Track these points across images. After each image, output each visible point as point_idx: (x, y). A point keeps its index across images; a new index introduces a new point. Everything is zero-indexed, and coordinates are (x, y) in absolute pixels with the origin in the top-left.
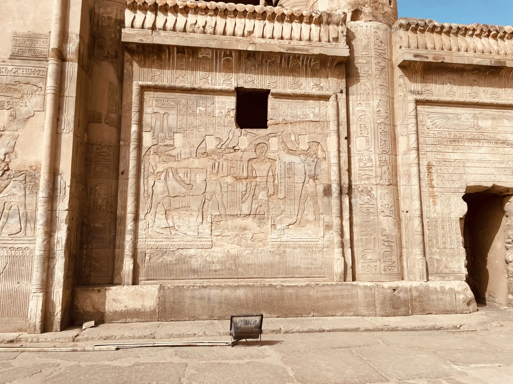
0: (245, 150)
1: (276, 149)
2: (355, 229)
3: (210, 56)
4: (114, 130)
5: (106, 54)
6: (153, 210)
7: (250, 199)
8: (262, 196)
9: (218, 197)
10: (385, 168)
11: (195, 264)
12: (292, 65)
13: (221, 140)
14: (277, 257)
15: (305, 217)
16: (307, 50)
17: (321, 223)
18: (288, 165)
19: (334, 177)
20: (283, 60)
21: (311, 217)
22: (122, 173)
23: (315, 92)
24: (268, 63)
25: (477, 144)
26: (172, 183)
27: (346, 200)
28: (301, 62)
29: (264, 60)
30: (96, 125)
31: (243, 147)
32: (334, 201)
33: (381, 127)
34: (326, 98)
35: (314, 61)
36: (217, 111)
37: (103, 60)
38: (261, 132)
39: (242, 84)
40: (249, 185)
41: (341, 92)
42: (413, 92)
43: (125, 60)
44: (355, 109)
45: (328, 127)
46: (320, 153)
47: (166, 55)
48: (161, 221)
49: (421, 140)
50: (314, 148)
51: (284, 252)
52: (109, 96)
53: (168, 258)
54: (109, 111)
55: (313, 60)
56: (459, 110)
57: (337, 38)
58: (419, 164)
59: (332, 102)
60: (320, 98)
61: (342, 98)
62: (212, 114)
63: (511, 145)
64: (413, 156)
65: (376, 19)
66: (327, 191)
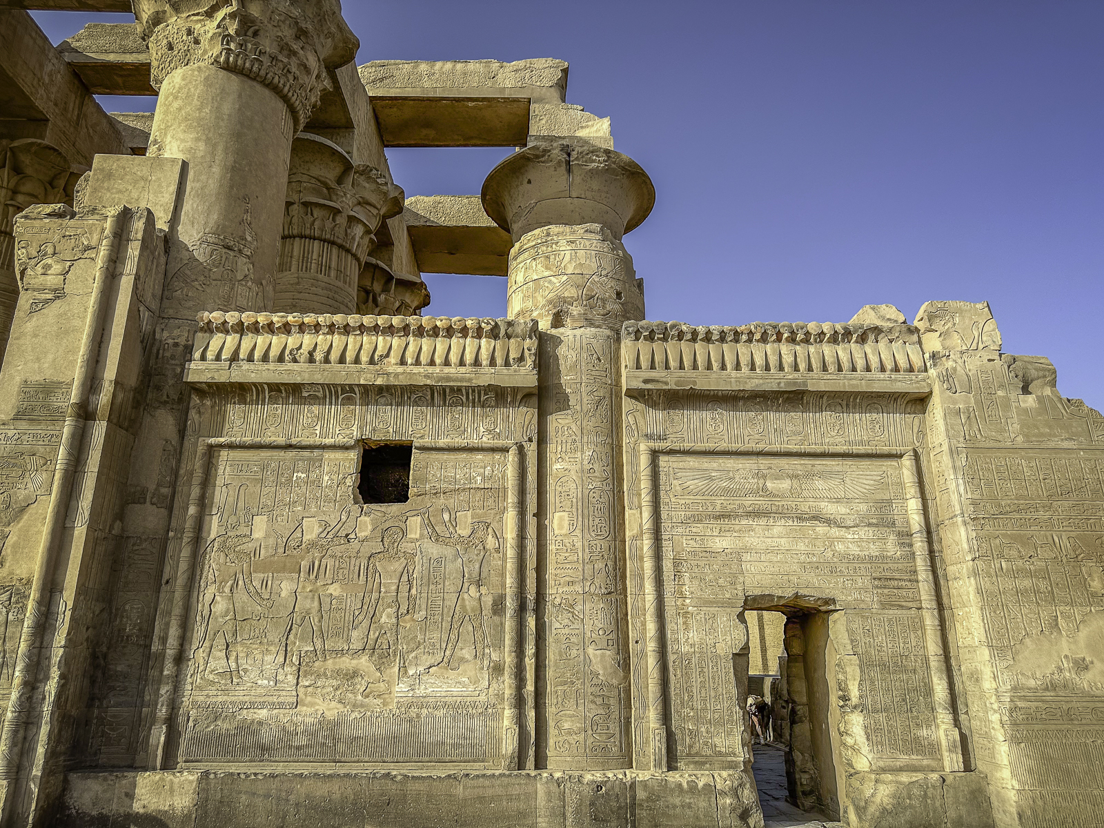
0: (366, 539)
1: (418, 536)
2: (550, 674)
3: (320, 394)
4: (164, 512)
5: (165, 398)
6: (207, 644)
7: (365, 624)
8: (386, 618)
9: (315, 620)
10: (600, 565)
11: (266, 736)
12: (451, 402)
13: (327, 525)
14: (405, 726)
15: (459, 653)
16: (470, 380)
17: (486, 663)
18: (435, 563)
19: (510, 581)
20: (436, 394)
21: (467, 653)
22: (167, 582)
23: (486, 441)
24: (412, 400)
25: (763, 521)
26: (241, 596)
27: (531, 622)
28: (465, 397)
29: (406, 396)
30: (137, 506)
31: (362, 535)
32: (509, 624)
33: (594, 495)
34: (505, 450)
35: (485, 394)
36: (326, 478)
37: (158, 408)
38: (395, 508)
39: (367, 434)
40: (367, 600)
41: (530, 440)
42: (648, 437)
43: (192, 404)
44: (556, 467)
45: (505, 497)
46: (491, 542)
47: (252, 395)
48: (218, 662)
49: (664, 515)
50: (480, 534)
51: (418, 716)
52: (163, 460)
53: (223, 726)
54: (159, 485)
55: (482, 392)
56: (730, 463)
57: (521, 359)
58: (658, 557)
59: (512, 457)
60: (493, 450)
61: (531, 450)
62: (318, 483)
63: (829, 522)
64: (647, 544)
65: (590, 323)
66: (498, 607)
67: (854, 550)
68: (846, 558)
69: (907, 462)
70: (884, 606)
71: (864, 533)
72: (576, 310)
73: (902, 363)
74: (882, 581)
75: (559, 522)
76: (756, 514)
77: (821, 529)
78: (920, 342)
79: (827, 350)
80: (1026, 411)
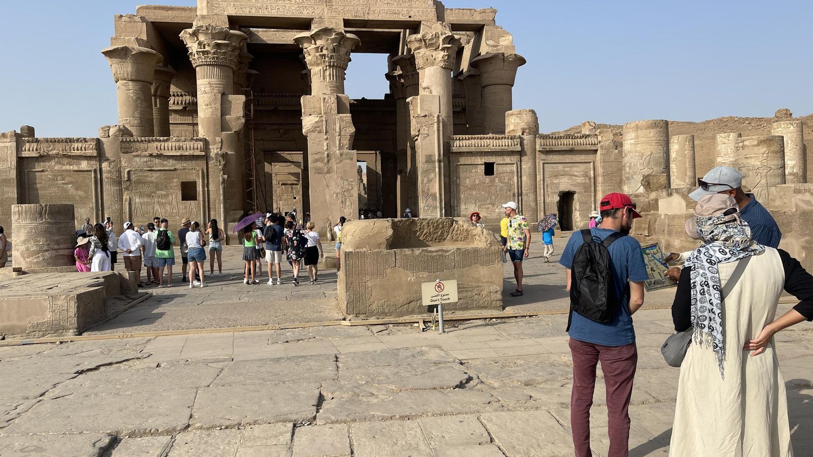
1: (497, 182)
2: (523, 207)
3: (476, 154)
8: (493, 197)
10: (532, 187)
12: (502, 154)
13: (480, 180)
16: (507, 149)
18: (501, 187)
19: (516, 190)
20: (500, 153)
23: (509, 162)
24: (495, 154)
25: (564, 177)
27: (520, 198)
28: (505, 153)
29: (493, 153)
31: (487, 182)
32: (516, 198)
33: (531, 172)
34: (514, 164)
36: (479, 171)
38: (492, 176)
39: (486, 161)
41: (518, 161)
42: (542, 160)
44: (524, 167)
45: (514, 174)
46: (512, 183)
47: (464, 154)
49: (545, 176)
50: (510, 181)
56: (558, 165)
57: (517, 144)
58: (544, 185)
59: (515, 165)
60: (511, 164)
61: (519, 163)
62: (477, 172)
63: (576, 176)
64: (542, 182)
65: (530, 134)
66: (514, 195)
67: (580, 181)
68: (578, 183)
69: (592, 164)
70: (584, 192)
71: (582, 178)
72: (527, 131)
73: (593, 143)
74: (585, 188)
75: (524, 178)
76: (562, 175)
77: (574, 178)
78: (597, 138)
79: (579, 140)
80: (615, 153)
